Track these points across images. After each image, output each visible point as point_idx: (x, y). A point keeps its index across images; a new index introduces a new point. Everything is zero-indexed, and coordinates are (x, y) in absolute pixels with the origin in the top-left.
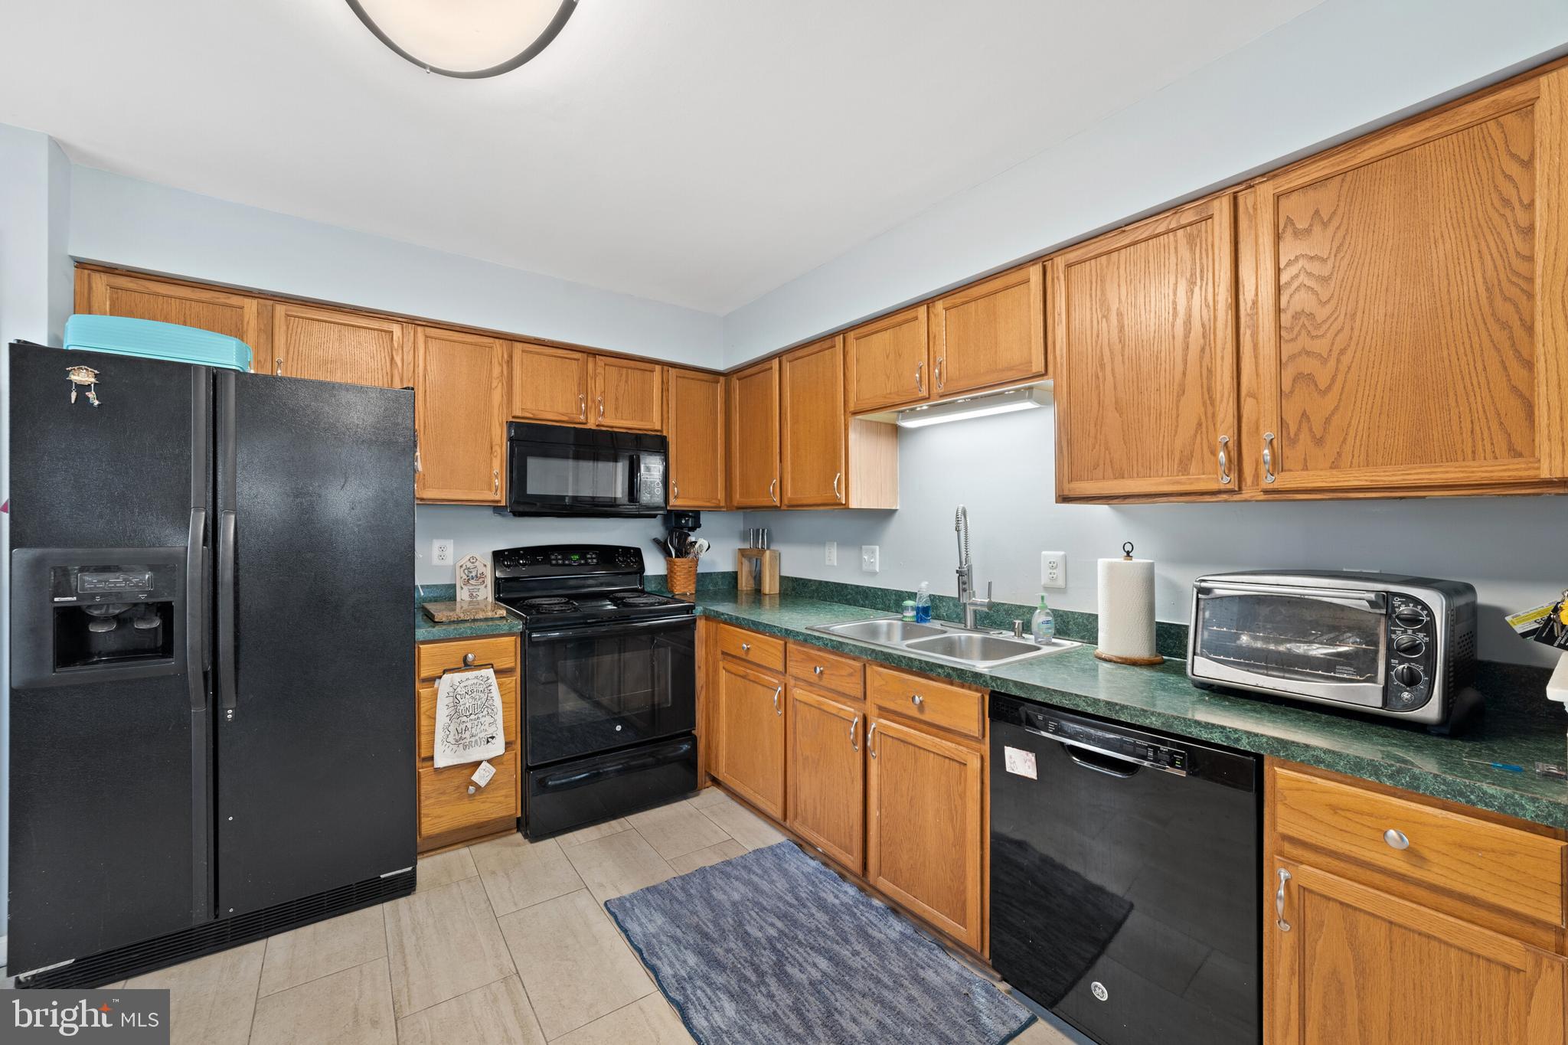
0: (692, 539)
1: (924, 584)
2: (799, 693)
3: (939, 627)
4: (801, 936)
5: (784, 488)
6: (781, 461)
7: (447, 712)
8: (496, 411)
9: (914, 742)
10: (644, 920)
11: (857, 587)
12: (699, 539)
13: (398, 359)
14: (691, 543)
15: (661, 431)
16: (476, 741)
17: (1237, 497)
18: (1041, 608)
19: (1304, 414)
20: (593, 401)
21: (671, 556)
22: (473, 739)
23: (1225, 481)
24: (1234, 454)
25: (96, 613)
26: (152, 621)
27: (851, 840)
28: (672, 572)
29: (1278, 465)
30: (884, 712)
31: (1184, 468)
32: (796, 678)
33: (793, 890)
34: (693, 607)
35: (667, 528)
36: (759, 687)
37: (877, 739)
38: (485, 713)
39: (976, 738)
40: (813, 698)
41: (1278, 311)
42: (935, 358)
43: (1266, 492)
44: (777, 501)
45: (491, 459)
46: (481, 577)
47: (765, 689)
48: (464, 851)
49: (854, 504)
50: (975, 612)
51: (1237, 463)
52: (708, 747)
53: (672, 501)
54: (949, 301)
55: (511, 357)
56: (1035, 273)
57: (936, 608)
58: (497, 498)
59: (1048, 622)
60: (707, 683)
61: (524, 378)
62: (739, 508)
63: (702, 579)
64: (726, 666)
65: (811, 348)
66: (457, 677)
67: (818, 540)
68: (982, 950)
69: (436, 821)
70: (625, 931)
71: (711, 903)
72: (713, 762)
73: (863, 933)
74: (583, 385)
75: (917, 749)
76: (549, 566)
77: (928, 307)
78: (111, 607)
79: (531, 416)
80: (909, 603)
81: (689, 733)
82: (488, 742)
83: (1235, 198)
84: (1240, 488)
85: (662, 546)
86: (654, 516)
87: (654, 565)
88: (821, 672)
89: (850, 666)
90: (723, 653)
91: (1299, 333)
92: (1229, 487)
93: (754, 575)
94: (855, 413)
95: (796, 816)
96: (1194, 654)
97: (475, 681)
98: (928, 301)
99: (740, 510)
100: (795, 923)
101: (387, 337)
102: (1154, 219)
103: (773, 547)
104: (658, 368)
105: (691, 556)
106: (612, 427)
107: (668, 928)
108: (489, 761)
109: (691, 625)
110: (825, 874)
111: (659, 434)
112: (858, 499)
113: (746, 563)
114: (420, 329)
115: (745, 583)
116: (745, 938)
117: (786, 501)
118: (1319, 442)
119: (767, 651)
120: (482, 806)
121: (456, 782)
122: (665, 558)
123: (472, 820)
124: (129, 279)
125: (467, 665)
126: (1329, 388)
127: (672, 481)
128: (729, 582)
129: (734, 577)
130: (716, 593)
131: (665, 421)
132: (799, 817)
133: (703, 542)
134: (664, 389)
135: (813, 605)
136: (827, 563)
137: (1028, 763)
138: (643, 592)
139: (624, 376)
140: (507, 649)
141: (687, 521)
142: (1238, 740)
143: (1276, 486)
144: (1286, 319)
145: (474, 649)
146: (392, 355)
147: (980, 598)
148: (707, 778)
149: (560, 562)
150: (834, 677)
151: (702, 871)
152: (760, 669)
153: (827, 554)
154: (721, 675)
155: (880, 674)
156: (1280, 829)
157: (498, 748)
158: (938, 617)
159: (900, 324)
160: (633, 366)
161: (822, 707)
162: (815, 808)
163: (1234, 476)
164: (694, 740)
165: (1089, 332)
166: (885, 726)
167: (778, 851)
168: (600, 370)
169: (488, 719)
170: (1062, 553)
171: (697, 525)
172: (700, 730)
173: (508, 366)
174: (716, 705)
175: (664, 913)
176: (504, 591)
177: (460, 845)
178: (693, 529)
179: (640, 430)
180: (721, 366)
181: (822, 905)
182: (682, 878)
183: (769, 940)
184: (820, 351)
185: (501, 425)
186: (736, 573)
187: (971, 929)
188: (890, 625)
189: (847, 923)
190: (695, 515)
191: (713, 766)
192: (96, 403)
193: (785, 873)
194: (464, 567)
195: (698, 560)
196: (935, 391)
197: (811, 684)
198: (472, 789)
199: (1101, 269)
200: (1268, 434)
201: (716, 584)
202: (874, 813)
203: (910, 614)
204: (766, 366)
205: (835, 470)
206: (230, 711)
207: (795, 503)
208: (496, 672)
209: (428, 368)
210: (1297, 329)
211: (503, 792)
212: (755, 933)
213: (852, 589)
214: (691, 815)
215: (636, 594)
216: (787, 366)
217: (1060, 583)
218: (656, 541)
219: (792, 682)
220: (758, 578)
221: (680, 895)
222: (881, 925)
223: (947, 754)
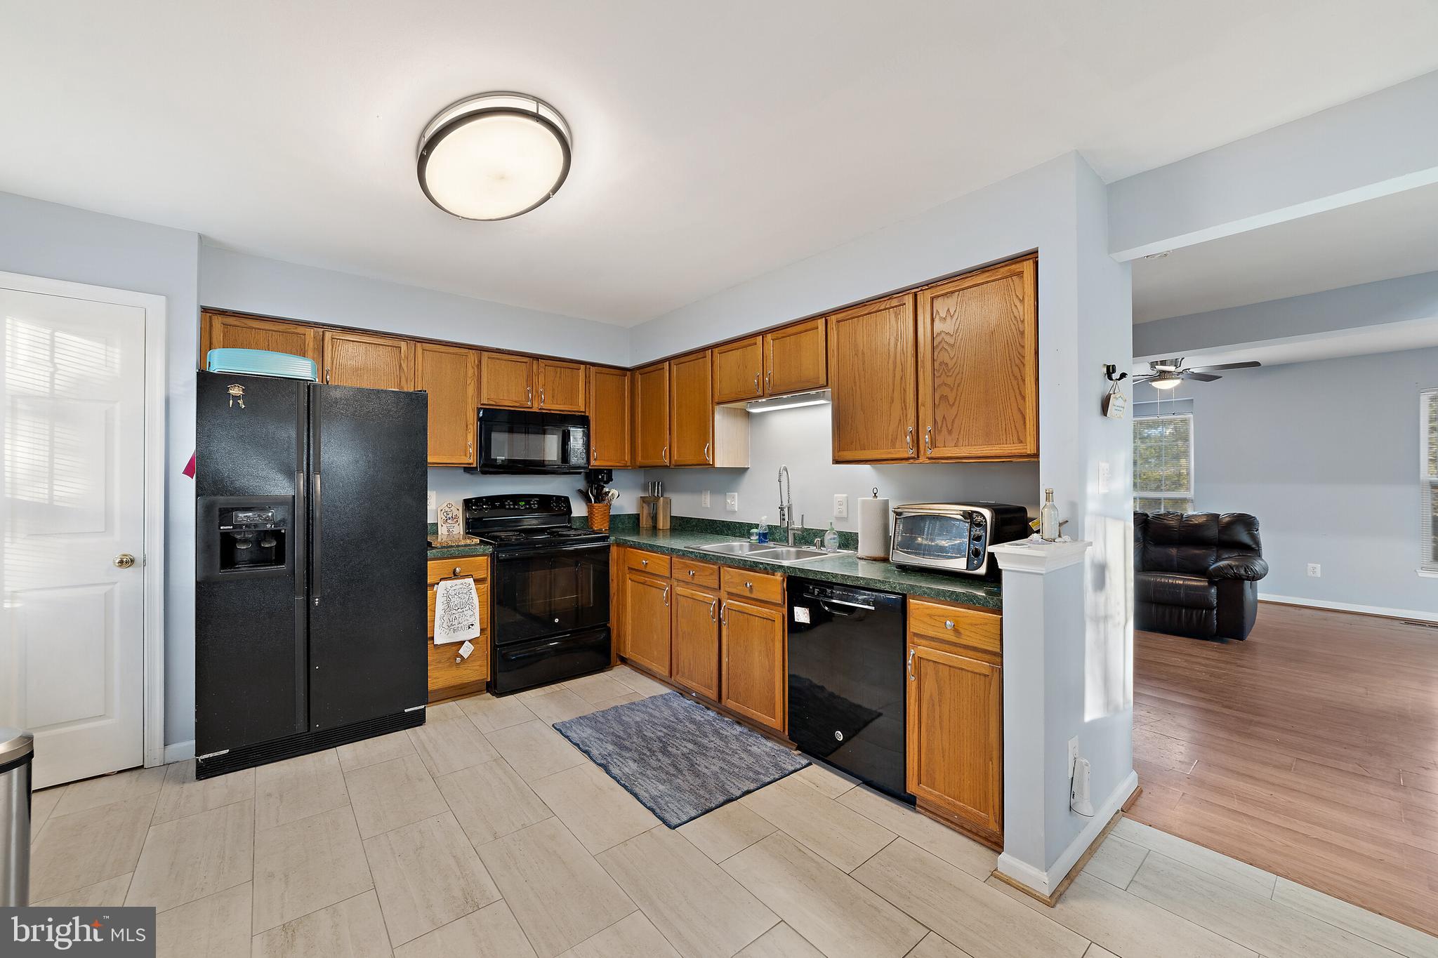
0: (606, 490)
1: (764, 518)
2: (679, 590)
3: (772, 546)
4: (678, 735)
5: (672, 452)
6: (670, 434)
7: (442, 607)
8: (470, 400)
9: (747, 611)
10: (578, 731)
11: (723, 521)
12: (612, 490)
13: (404, 366)
14: (606, 492)
15: (585, 412)
16: (462, 627)
17: (917, 461)
18: (830, 530)
19: (944, 417)
20: (537, 392)
21: (591, 501)
22: (460, 626)
23: (911, 453)
24: (915, 438)
25: (238, 537)
26: (270, 543)
27: (712, 680)
28: (592, 513)
29: (933, 444)
30: (731, 595)
31: (893, 446)
32: (678, 580)
33: (674, 715)
34: (608, 537)
35: (588, 482)
36: (654, 589)
37: (726, 613)
38: (467, 608)
39: (779, 604)
40: (688, 592)
41: (933, 360)
42: (767, 370)
43: (930, 458)
44: (667, 462)
45: (466, 434)
46: (455, 518)
47: (658, 590)
48: (452, 704)
49: (718, 465)
50: (794, 534)
51: (917, 442)
52: (619, 636)
53: (593, 462)
54: (775, 335)
55: (480, 362)
56: (821, 322)
57: (773, 534)
58: (471, 461)
59: (834, 539)
60: (618, 590)
61: (489, 377)
62: (640, 467)
63: (615, 520)
64: (633, 577)
65: (690, 357)
66: (449, 583)
67: (698, 490)
68: (784, 731)
69: (435, 681)
70: (567, 737)
71: (621, 722)
72: (622, 645)
73: (716, 732)
74: (530, 380)
75: (749, 616)
76: (504, 510)
77: (763, 337)
78: (246, 533)
79: (494, 403)
80: (754, 530)
81: (605, 625)
82: (469, 628)
83: (915, 295)
84: (918, 457)
85: (584, 495)
86: (580, 473)
87: (579, 509)
88: (693, 574)
89: (712, 569)
90: (629, 568)
91: (941, 374)
92: (913, 456)
93: (652, 515)
94: (719, 403)
95: (678, 673)
96: (893, 549)
97: (461, 586)
98: (763, 333)
99: (641, 469)
100: (675, 730)
101: (398, 350)
102: (879, 300)
103: (666, 495)
104: (582, 367)
105: (606, 502)
106: (550, 410)
107: (594, 734)
108: (470, 641)
109: (606, 549)
110: (696, 707)
111: (583, 414)
112: (722, 460)
113: (645, 506)
114: (419, 344)
115: (645, 522)
116: (644, 738)
117: (673, 462)
118: (950, 432)
119: (658, 563)
120: (465, 672)
121: (448, 655)
122: (587, 504)
123: (458, 681)
124: (235, 319)
125: (455, 575)
126: (954, 404)
127: (592, 448)
128: (634, 522)
129: (636, 517)
130: (623, 529)
131: (587, 405)
132: (680, 673)
133: (614, 492)
134: (587, 382)
135: (692, 535)
136: (703, 505)
137: (806, 614)
138: (570, 528)
139: (559, 373)
140: (482, 565)
141: (603, 477)
142: (895, 587)
143: (933, 455)
144: (936, 364)
145: (460, 565)
146: (401, 364)
147: (797, 525)
148: (618, 660)
149: (512, 507)
150: (701, 577)
151: (616, 708)
152: (654, 577)
153: (703, 499)
154: (627, 583)
155: (728, 572)
156: (911, 630)
157: (475, 632)
158: (774, 540)
159: (746, 347)
160: (565, 366)
161: (694, 597)
162: (690, 664)
163: (915, 450)
164: (608, 630)
165: (848, 362)
166: (731, 604)
167: (666, 697)
168: (542, 370)
169: (470, 613)
170: (845, 495)
171: (610, 479)
172: (613, 623)
173: (478, 368)
174: (624, 606)
175: (592, 728)
176: (473, 527)
177: (449, 700)
178: (607, 482)
179: (569, 411)
180: (628, 364)
181: (693, 721)
182: (603, 712)
183: (659, 738)
184: (696, 360)
185: (473, 410)
186: (639, 515)
187: (776, 721)
188: (741, 546)
189: (707, 728)
190: (609, 472)
191: (622, 649)
192: (244, 406)
193: (670, 707)
194: (443, 511)
195: (611, 505)
196: (767, 391)
197: (687, 583)
198: (458, 659)
199: (855, 326)
200: (929, 428)
201: (623, 523)
202: (725, 660)
203: (755, 538)
204: (660, 366)
205: (706, 441)
206: (317, 600)
207: (678, 464)
208: (475, 581)
209: (424, 371)
210: (941, 371)
211: (479, 663)
212: (649, 734)
213: (720, 523)
214: (607, 681)
215: (567, 529)
216: (674, 368)
217: (845, 514)
218: (580, 491)
219: (675, 583)
220: (654, 518)
221: (601, 719)
222: (729, 729)
223: (765, 616)
